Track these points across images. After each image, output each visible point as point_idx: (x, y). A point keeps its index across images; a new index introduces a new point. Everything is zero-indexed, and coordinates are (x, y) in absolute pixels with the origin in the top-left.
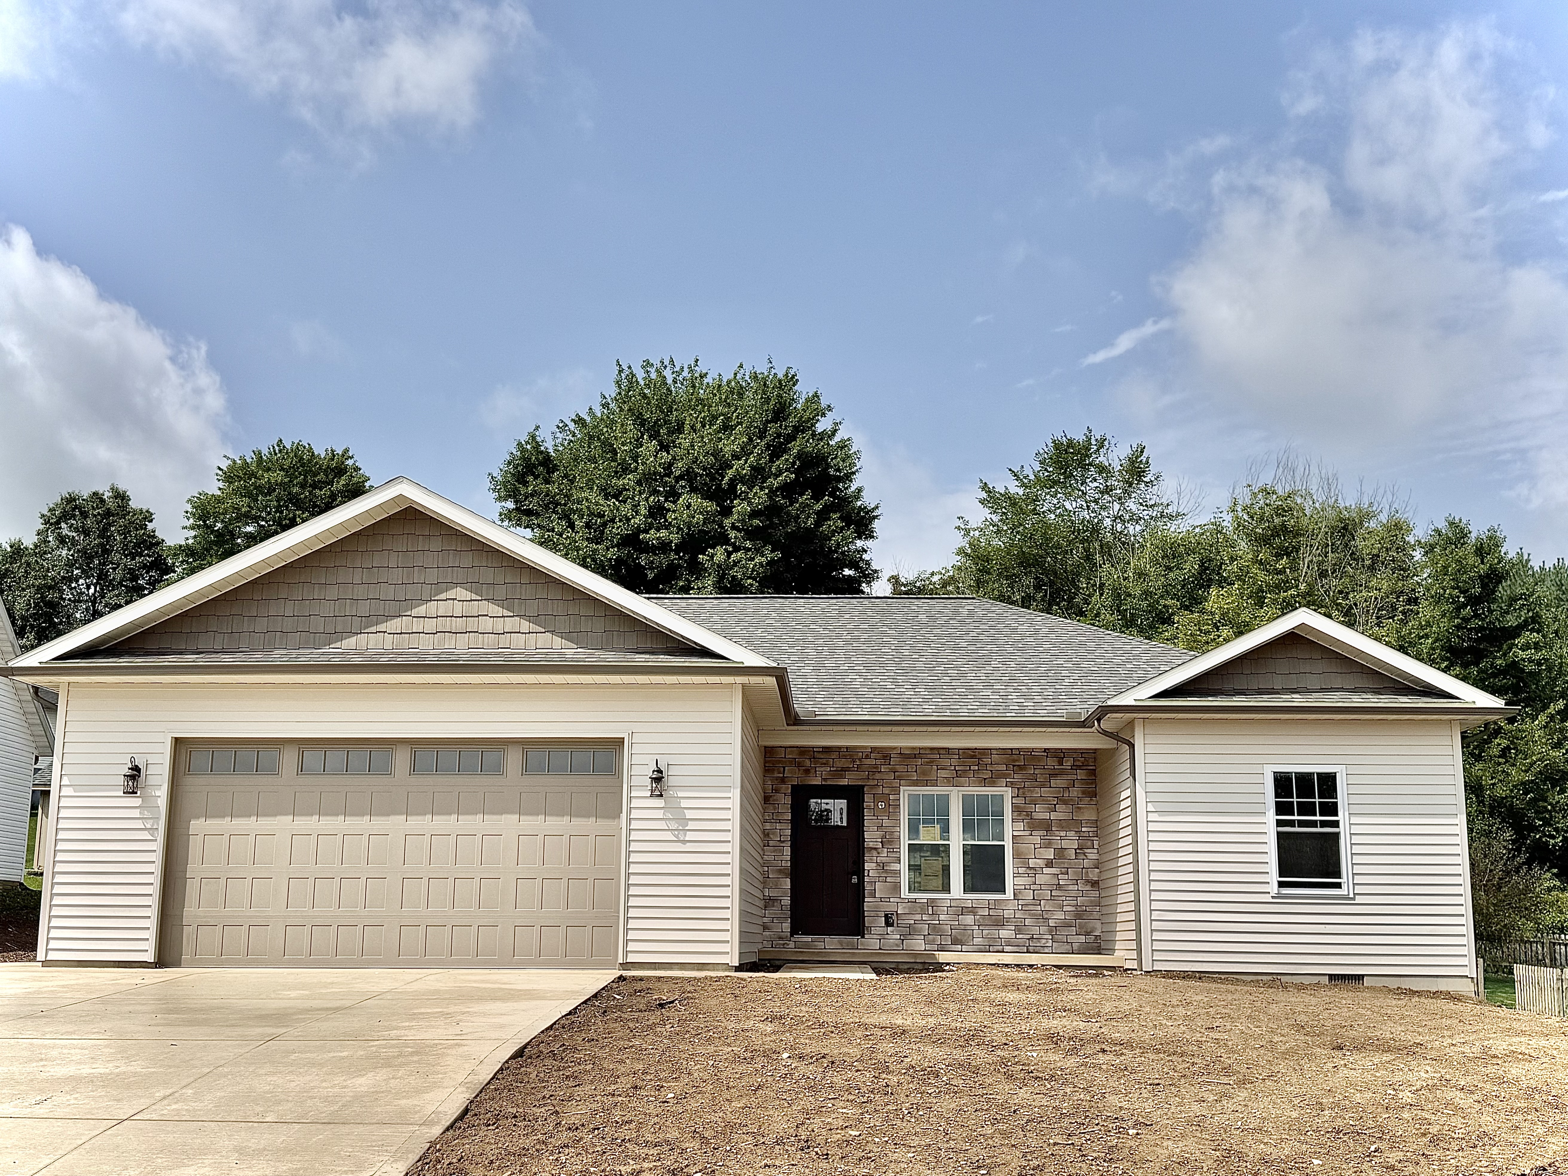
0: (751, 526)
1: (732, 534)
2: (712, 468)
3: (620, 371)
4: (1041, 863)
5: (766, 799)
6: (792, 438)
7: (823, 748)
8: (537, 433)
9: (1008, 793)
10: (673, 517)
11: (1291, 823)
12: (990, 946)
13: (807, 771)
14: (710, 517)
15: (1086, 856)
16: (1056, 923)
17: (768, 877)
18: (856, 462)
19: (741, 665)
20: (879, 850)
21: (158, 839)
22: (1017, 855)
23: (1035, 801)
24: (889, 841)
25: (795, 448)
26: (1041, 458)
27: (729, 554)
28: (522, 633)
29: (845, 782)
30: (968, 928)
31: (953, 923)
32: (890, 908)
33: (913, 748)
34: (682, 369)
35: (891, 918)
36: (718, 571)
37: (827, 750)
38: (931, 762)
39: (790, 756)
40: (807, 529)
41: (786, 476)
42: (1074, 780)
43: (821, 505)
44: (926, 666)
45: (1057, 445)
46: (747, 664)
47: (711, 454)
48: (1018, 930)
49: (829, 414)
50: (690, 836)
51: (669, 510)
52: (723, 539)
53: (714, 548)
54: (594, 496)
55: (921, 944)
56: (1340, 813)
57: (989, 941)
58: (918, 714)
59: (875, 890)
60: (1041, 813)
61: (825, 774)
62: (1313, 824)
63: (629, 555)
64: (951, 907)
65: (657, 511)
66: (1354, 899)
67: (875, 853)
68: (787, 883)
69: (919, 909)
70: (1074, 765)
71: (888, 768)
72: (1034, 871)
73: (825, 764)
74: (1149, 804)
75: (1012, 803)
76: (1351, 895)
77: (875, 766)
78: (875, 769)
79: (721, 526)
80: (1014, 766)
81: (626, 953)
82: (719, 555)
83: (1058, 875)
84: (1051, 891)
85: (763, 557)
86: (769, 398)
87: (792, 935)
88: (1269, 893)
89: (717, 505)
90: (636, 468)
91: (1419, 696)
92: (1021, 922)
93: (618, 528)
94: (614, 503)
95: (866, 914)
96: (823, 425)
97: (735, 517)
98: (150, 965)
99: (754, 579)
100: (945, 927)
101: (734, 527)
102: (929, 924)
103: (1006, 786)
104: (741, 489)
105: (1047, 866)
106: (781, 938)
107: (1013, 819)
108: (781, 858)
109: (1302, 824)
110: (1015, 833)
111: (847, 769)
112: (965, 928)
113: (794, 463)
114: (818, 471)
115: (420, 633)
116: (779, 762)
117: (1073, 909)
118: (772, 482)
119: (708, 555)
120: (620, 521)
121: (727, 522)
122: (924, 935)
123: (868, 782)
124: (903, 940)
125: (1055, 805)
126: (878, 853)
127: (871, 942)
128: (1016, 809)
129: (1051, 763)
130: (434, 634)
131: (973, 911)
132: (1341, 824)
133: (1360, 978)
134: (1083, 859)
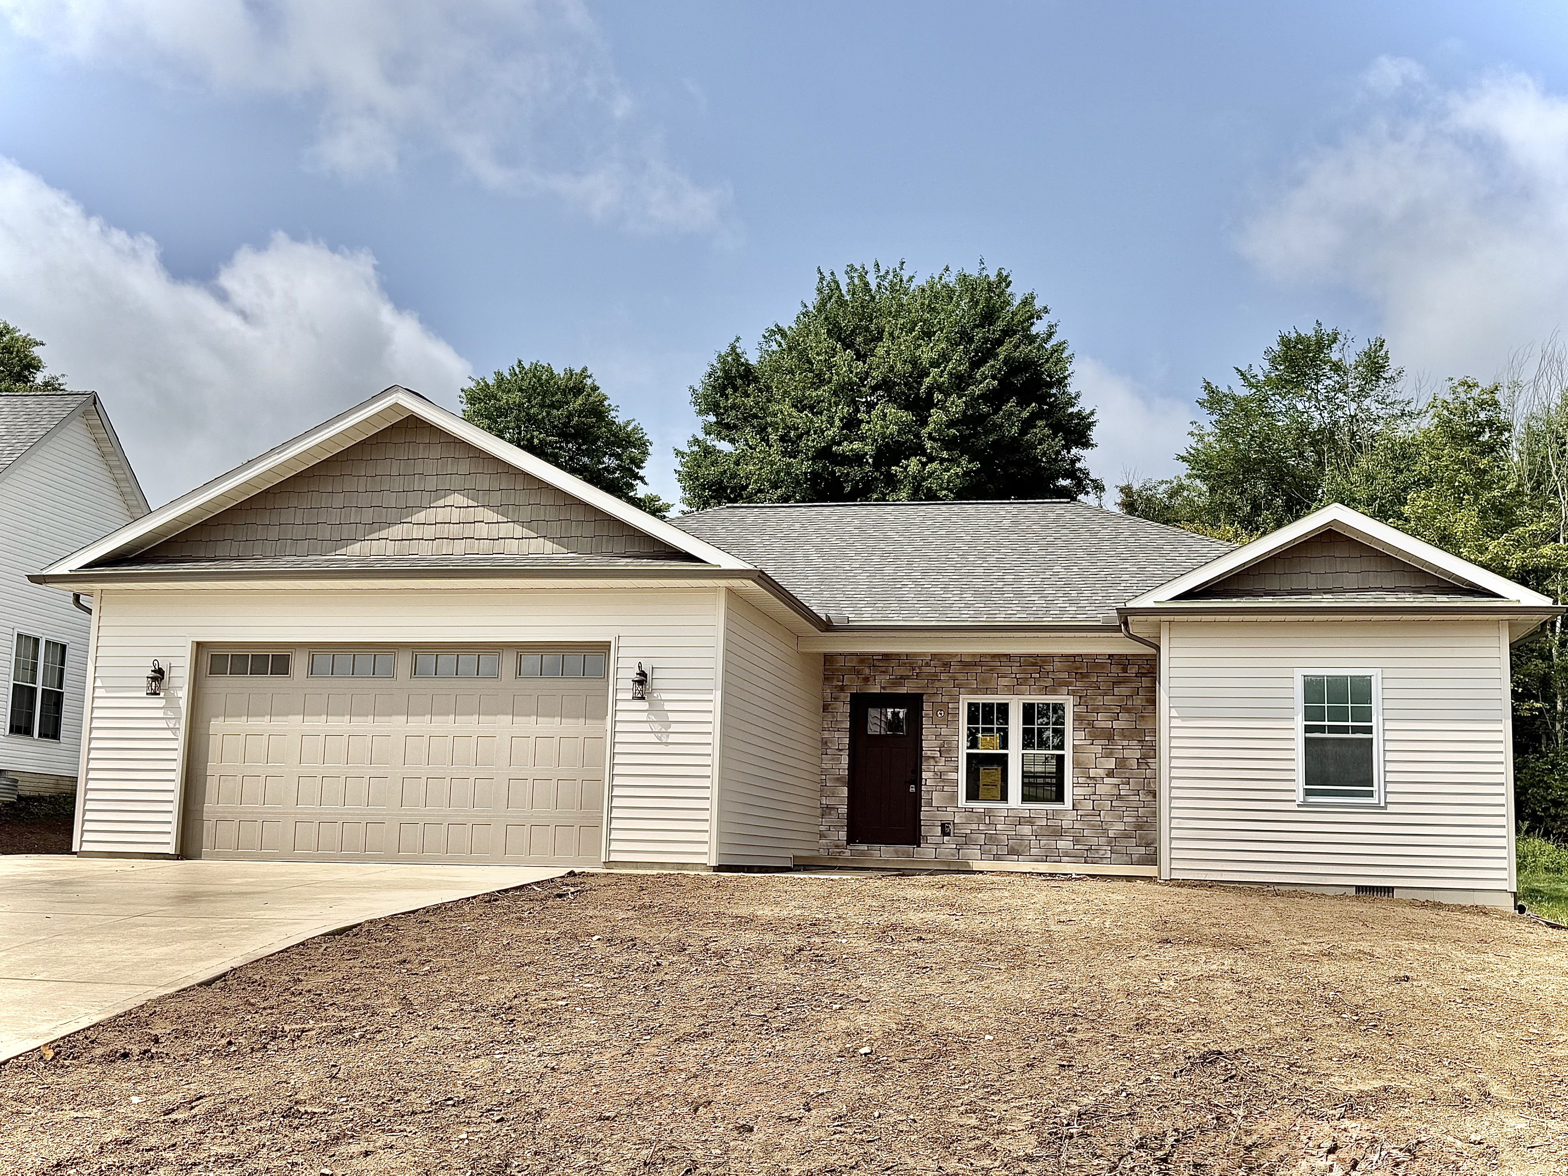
0: (948, 436)
1: (928, 444)
2: (910, 376)
3: (821, 278)
4: (1101, 772)
5: (825, 708)
6: (999, 342)
7: (883, 655)
8: (738, 345)
9: (1069, 703)
10: (867, 428)
11: (1321, 729)
12: (1047, 856)
13: (866, 680)
14: (905, 428)
15: (1149, 766)
16: (1115, 834)
17: (826, 786)
18: (1067, 366)
19: (718, 568)
20: (937, 759)
21: (179, 738)
22: (1076, 764)
23: (1098, 709)
24: (947, 750)
25: (1002, 352)
26: (1270, 357)
27: (924, 465)
28: (516, 539)
29: (903, 690)
30: (1025, 838)
31: (1010, 833)
32: (947, 817)
33: (974, 655)
34: (887, 272)
35: (948, 827)
36: (914, 483)
37: (887, 657)
38: (992, 670)
39: (849, 665)
40: (1013, 438)
41: (987, 383)
42: (1138, 688)
43: (1028, 412)
44: (986, 571)
45: (1285, 342)
46: (724, 567)
47: (909, 362)
48: (1076, 841)
49: (1045, 316)
50: (672, 738)
51: (862, 421)
52: (918, 449)
53: (907, 458)
54: (786, 407)
55: (977, 854)
56: (1374, 718)
57: (1046, 852)
58: (953, 619)
59: (932, 799)
60: (1102, 721)
61: (884, 682)
62: (1345, 730)
63: (825, 467)
64: (1008, 817)
65: (851, 424)
66: (1385, 808)
67: (932, 762)
68: (845, 792)
69: (976, 819)
70: (1139, 673)
71: (947, 676)
72: (1094, 780)
73: (884, 672)
74: (1172, 710)
75: (1074, 712)
76: (1382, 804)
77: (935, 674)
78: (934, 678)
79: (917, 436)
80: (1076, 673)
81: (609, 852)
82: (913, 464)
83: (1119, 785)
84: (1112, 801)
85: (959, 467)
86: (977, 302)
87: (848, 844)
88: (1295, 801)
89: (913, 415)
90: (831, 378)
91: (1460, 594)
92: (1080, 833)
93: (813, 441)
94: (806, 415)
95: (922, 823)
96: (1039, 328)
97: (932, 426)
98: (173, 858)
99: (951, 491)
100: (1002, 837)
101: (930, 437)
102: (985, 834)
103: (1068, 694)
104: (938, 397)
105: (1108, 776)
106: (837, 846)
107: (1074, 728)
108: (839, 766)
109: (1332, 729)
110: (1076, 743)
111: (907, 677)
112: (1021, 837)
113: (1000, 370)
114: (1025, 376)
115: (419, 539)
116: (838, 670)
117: (1134, 820)
118: (973, 390)
119: (902, 467)
120: (815, 433)
121: (924, 432)
122: (981, 845)
123: (927, 690)
124: (959, 849)
125: (1118, 713)
126: (936, 762)
127: (927, 851)
128: (1077, 718)
129: (1115, 670)
130: (433, 540)
131: (1030, 821)
132: (1374, 730)
133: (1390, 890)
134: (1146, 769)
